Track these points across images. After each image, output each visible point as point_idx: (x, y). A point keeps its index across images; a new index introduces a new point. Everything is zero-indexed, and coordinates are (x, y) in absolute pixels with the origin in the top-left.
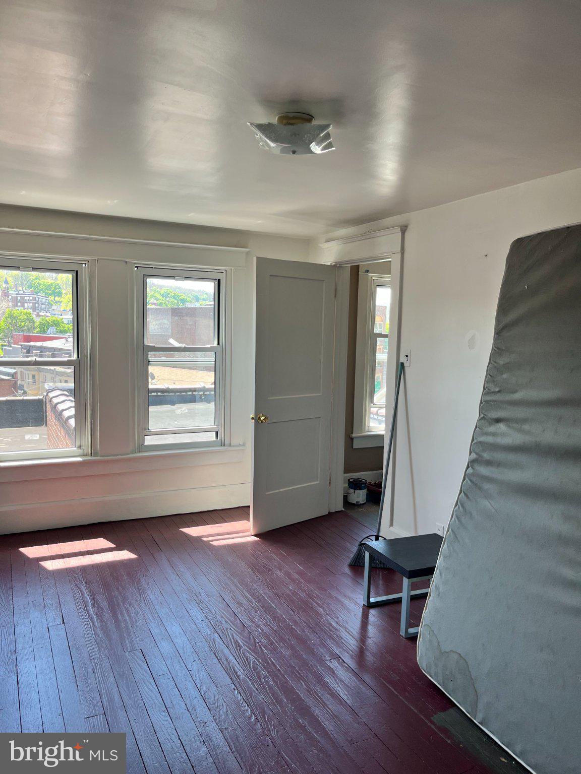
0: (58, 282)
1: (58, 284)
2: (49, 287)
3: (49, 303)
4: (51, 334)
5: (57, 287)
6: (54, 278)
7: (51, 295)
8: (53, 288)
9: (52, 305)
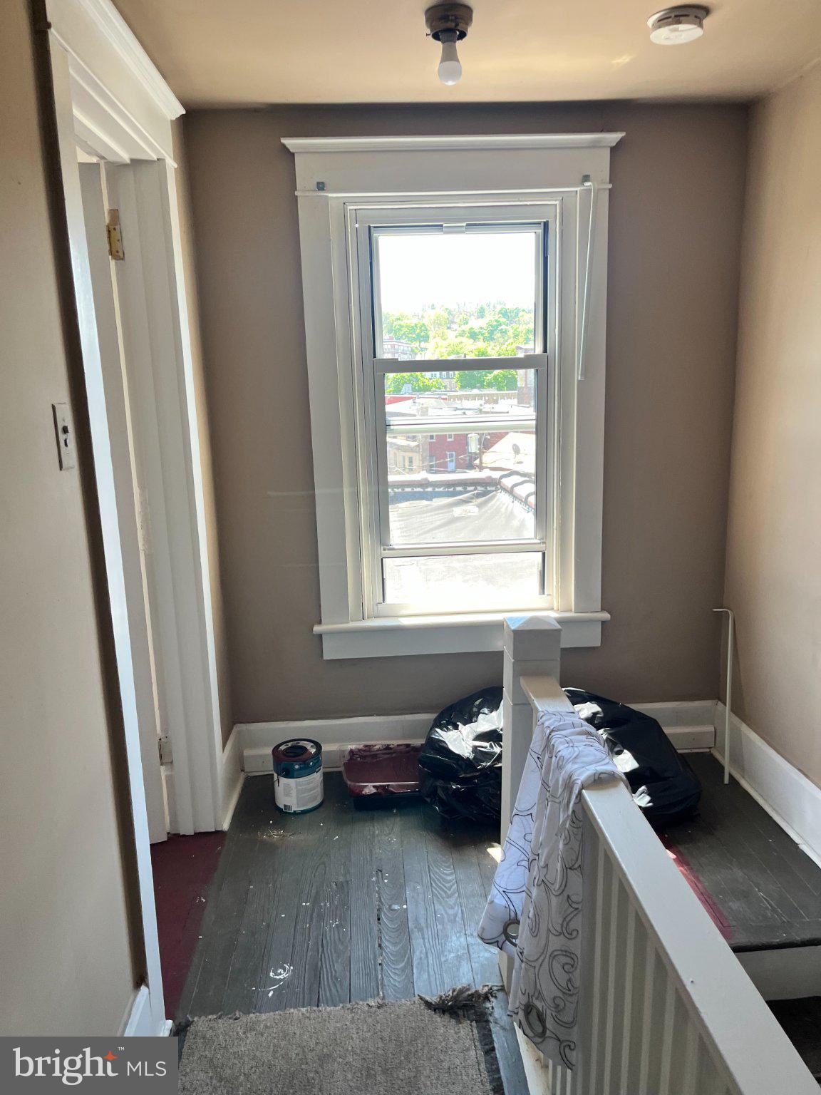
0: (424, 322)
1: (423, 325)
2: (413, 328)
3: (412, 351)
4: (405, 393)
5: (423, 328)
6: (420, 317)
7: (415, 340)
8: (418, 331)
9: (416, 354)
